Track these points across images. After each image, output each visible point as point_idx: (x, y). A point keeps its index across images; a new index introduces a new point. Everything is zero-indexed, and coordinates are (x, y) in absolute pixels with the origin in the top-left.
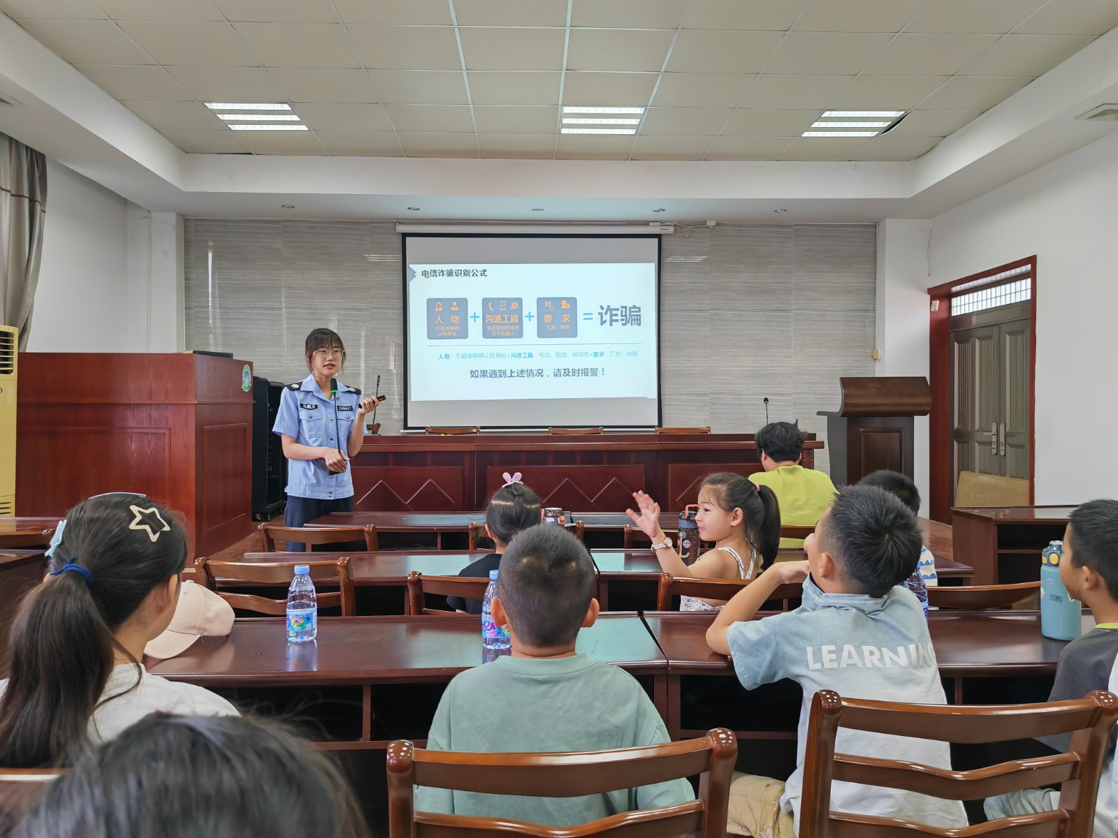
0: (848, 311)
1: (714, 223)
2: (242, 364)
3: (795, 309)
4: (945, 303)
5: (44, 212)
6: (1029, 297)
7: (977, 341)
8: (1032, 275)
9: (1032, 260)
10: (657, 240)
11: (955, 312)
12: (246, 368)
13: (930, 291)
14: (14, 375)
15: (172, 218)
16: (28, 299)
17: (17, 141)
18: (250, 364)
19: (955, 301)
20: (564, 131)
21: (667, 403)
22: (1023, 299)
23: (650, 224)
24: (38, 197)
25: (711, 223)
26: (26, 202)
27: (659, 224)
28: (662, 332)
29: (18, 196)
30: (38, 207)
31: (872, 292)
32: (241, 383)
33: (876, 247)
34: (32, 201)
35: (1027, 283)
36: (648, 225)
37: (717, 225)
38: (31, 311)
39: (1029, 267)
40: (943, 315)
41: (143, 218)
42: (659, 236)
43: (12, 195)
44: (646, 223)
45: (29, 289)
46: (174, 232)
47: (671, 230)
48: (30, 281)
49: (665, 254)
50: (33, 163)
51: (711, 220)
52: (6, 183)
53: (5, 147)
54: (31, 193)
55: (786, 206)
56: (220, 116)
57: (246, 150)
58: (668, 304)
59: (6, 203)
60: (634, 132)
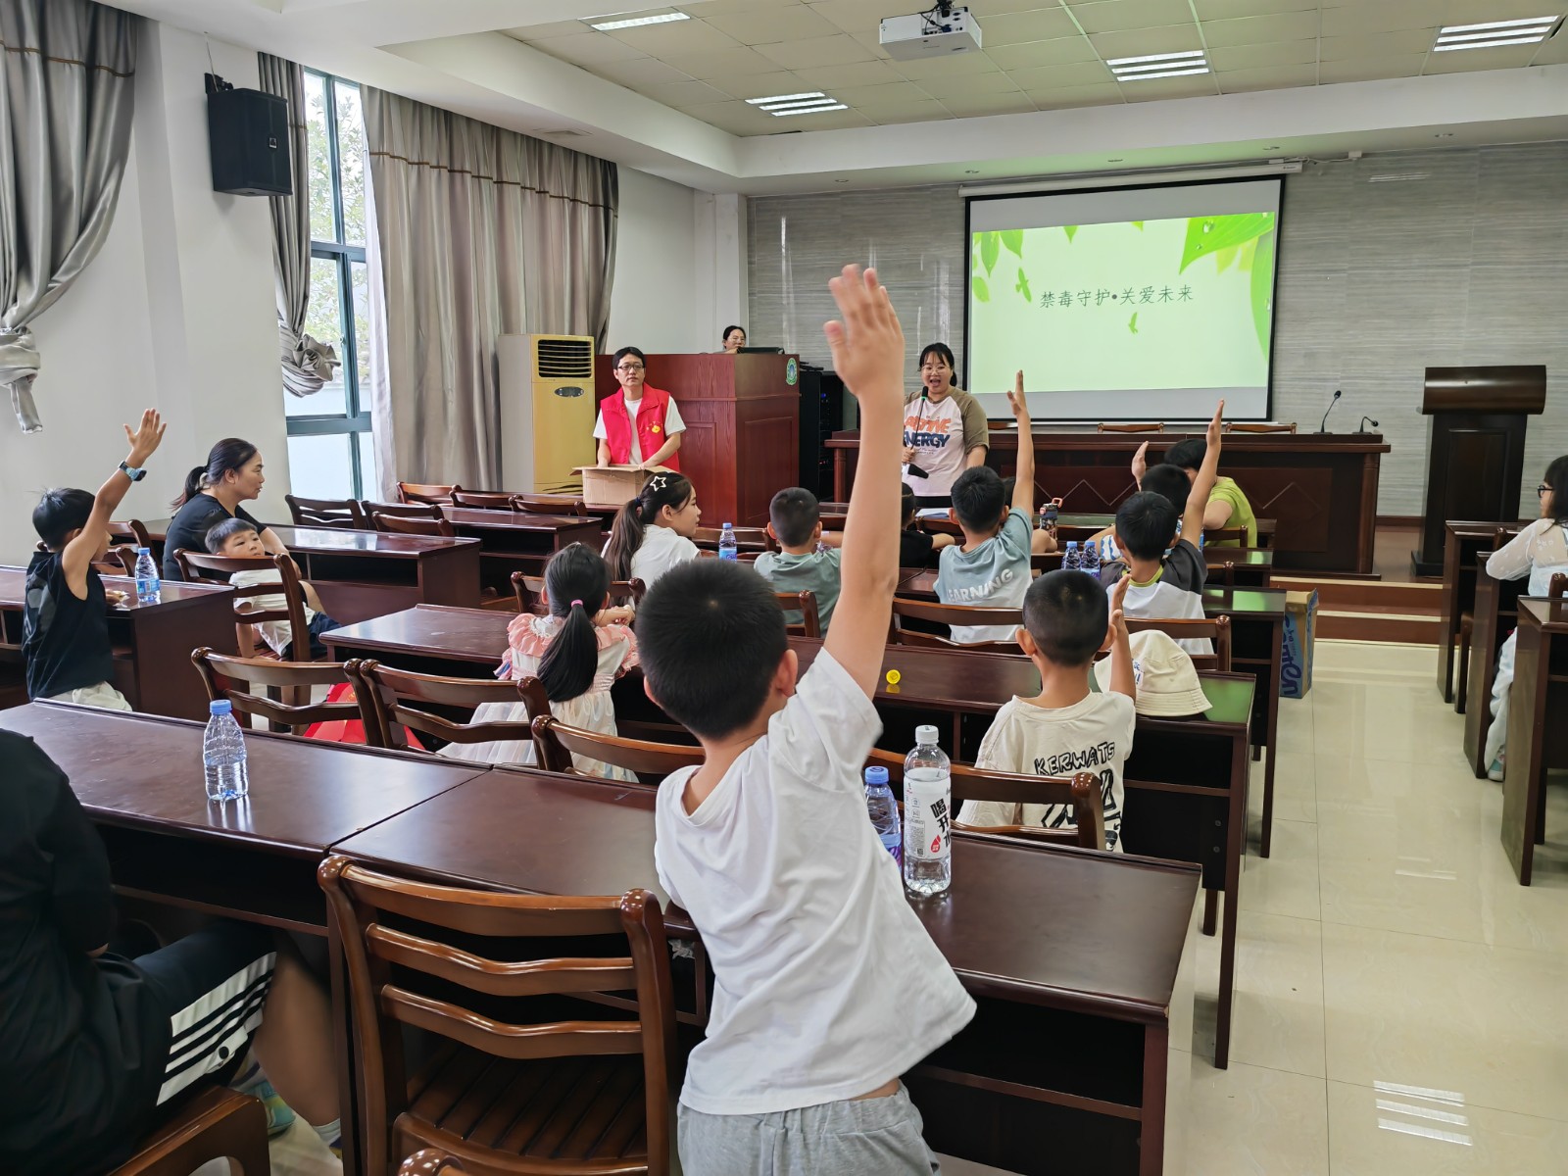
1: (1359, 154)
2: (788, 357)
5: (617, 217)
10: (1277, 183)
12: (792, 362)
14: (592, 377)
15: (734, 199)
16: (605, 302)
17: (592, 156)
18: (798, 356)
20: (1119, 79)
23: (1271, 162)
24: (612, 204)
26: (602, 209)
27: (1282, 161)
28: (1279, 300)
29: (595, 205)
30: (611, 212)
32: (785, 376)
34: (607, 209)
36: (1268, 163)
37: (1364, 155)
38: (608, 314)
41: (710, 201)
42: (1282, 177)
43: (590, 205)
44: (1265, 162)
45: (606, 293)
46: (737, 214)
47: (1298, 167)
48: (607, 285)
49: (1289, 200)
50: (607, 173)
51: (1355, 149)
52: (584, 194)
53: (582, 162)
54: (606, 204)
55: (1450, 130)
56: (762, 108)
57: (793, 129)
58: (1290, 263)
59: (585, 215)
60: (1206, 70)
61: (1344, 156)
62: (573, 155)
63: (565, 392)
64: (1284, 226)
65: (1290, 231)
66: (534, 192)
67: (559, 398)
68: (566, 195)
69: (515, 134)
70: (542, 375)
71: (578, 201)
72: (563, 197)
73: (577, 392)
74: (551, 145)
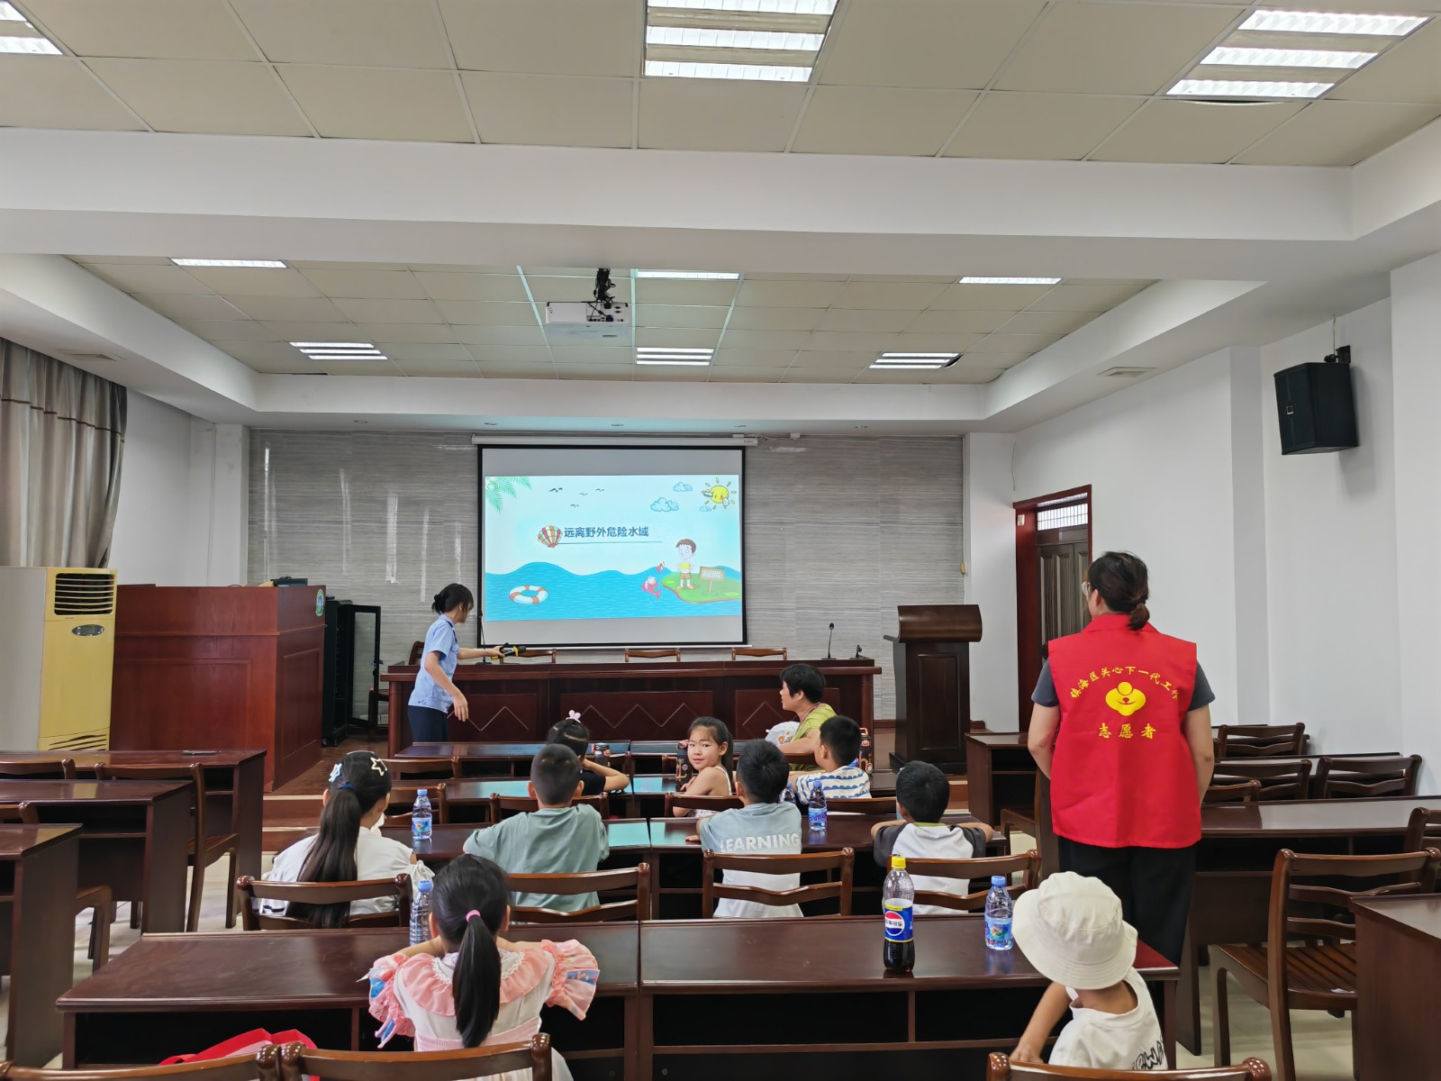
0: (935, 524)
1: (798, 436)
2: (316, 588)
3: (882, 522)
4: (1031, 517)
5: (123, 441)
6: (1087, 522)
7: (1058, 558)
8: (1088, 500)
9: (1088, 489)
10: (740, 452)
11: (1042, 526)
12: (320, 593)
13: (1015, 505)
14: (113, 613)
15: (238, 431)
16: (107, 530)
17: (101, 378)
18: (323, 588)
19: (1042, 516)
20: (639, 362)
21: (753, 618)
22: (1083, 523)
23: (734, 436)
24: (119, 428)
25: (795, 436)
26: (108, 433)
27: (742, 436)
28: (747, 545)
29: (100, 429)
30: (119, 438)
31: (960, 504)
32: (315, 608)
33: (962, 459)
34: (114, 433)
35: (1084, 507)
36: (732, 437)
37: (802, 436)
38: (110, 541)
39: (1085, 495)
40: (1030, 528)
41: (208, 430)
42: (743, 448)
43: (96, 428)
44: (730, 435)
45: (109, 519)
46: (239, 444)
47: (755, 442)
48: (109, 513)
49: (747, 466)
50: (116, 397)
51: (796, 432)
52: (91, 418)
53: (91, 384)
54: (113, 425)
55: (866, 424)
56: (302, 350)
57: (322, 371)
58: (753, 516)
59: (90, 437)
60: (707, 364)
61: (787, 436)
62: (84, 375)
63: (84, 631)
64: (747, 486)
65: (751, 491)
66: (42, 412)
67: (78, 638)
68: (74, 417)
69: (26, 349)
70: (57, 612)
71: (84, 423)
72: (70, 419)
73: (97, 630)
74: (61, 364)
